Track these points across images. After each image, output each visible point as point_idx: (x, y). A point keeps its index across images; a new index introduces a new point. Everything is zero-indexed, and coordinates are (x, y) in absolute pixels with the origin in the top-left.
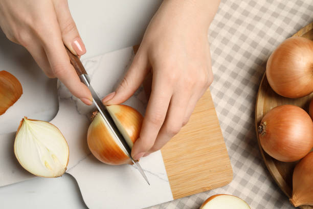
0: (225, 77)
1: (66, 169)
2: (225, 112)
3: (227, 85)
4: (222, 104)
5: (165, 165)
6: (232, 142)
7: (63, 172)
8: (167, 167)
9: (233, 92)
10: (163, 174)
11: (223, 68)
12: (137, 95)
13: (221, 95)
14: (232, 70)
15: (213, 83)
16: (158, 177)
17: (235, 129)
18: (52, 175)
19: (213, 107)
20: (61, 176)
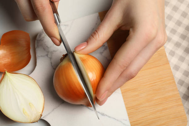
0: (176, 38)
1: (41, 115)
2: (177, 68)
3: (178, 45)
4: (174, 61)
5: (127, 112)
6: (184, 92)
7: (38, 118)
8: (129, 114)
9: (183, 51)
10: (126, 120)
11: (173, 31)
12: (102, 53)
13: (172, 53)
14: (182, 33)
15: (166, 44)
16: (122, 123)
17: (186, 81)
18: (29, 121)
19: (168, 62)
20: (37, 122)
